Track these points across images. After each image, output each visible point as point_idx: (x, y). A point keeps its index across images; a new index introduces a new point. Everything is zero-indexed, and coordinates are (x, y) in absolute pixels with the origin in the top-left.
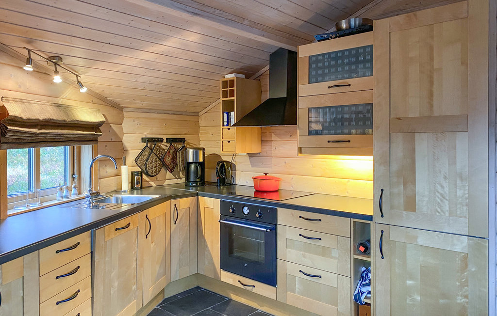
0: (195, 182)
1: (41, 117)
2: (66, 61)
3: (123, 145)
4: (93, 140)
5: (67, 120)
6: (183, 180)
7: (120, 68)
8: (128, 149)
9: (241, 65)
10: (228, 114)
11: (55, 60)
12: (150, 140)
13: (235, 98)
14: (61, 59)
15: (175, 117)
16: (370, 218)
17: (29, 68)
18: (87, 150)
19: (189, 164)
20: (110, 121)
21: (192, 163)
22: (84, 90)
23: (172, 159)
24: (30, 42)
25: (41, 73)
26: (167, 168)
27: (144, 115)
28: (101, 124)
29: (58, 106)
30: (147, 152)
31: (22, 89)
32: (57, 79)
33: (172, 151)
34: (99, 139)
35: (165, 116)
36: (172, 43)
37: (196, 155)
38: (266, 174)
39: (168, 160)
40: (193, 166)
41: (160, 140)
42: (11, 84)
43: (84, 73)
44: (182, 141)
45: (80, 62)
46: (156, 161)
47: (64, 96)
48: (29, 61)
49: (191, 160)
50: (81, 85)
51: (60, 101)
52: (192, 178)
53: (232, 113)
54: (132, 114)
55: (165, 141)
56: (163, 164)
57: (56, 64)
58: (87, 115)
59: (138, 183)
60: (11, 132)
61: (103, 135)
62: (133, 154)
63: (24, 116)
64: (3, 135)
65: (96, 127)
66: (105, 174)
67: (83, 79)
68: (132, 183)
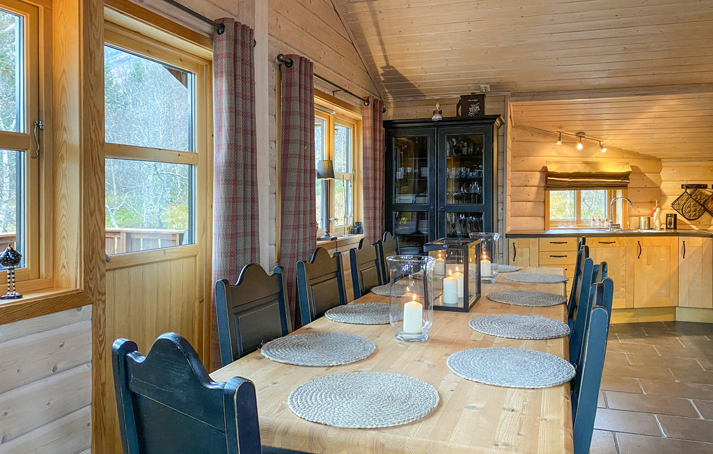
1: (572, 171)
2: (588, 133)
3: (660, 191)
4: (624, 186)
5: (594, 172)
7: (630, 132)
8: (667, 194)
11: (580, 135)
12: (688, 187)
14: (584, 133)
18: (619, 193)
20: (642, 169)
22: (604, 150)
24: (560, 128)
25: (569, 144)
28: (628, 173)
29: (587, 163)
30: (685, 198)
31: (560, 155)
32: (580, 147)
34: (629, 185)
36: (658, 109)
39: (711, 206)
41: (705, 187)
42: (553, 153)
43: (604, 139)
45: (605, 133)
46: (695, 206)
47: (595, 155)
48: (560, 139)
50: (602, 147)
51: (590, 160)
55: (709, 186)
56: (706, 210)
57: (580, 137)
59: (670, 224)
60: (551, 181)
61: (632, 182)
62: (671, 199)
63: (559, 171)
64: (546, 182)
65: (625, 176)
66: (637, 213)
67: (604, 142)
68: (666, 224)
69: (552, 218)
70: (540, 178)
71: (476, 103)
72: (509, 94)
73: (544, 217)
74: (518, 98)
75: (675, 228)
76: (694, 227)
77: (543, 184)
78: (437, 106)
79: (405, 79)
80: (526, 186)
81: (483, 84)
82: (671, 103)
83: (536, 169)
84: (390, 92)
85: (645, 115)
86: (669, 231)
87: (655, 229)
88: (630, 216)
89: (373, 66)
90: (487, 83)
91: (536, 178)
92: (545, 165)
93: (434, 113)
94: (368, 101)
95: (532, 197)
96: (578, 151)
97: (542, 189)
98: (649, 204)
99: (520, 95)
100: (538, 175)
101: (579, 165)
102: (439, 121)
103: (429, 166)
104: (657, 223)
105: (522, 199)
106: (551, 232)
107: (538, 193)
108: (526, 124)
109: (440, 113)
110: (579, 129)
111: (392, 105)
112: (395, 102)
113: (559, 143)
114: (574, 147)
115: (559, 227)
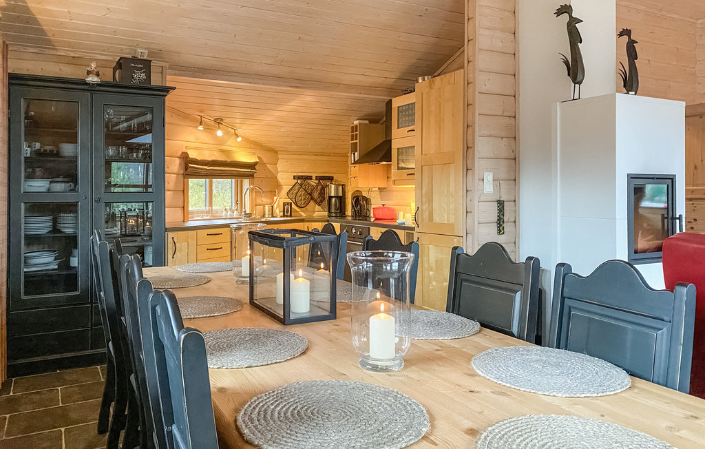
0: (335, 213)
1: (210, 159)
2: (226, 120)
3: (277, 181)
4: (251, 176)
5: (229, 160)
6: (326, 214)
7: (264, 123)
8: (282, 184)
9: (363, 113)
10: (354, 154)
11: (219, 121)
12: (299, 177)
13: (358, 141)
14: (222, 120)
15: (324, 158)
16: (413, 229)
17: (201, 128)
18: (246, 183)
19: (330, 198)
20: (265, 160)
21: (333, 197)
22: (239, 139)
23: (319, 194)
24: (201, 112)
25: (209, 129)
26: (315, 201)
27: (295, 157)
28: (256, 163)
29: (222, 151)
30: (297, 187)
31: (199, 141)
32: (219, 133)
33: (319, 187)
34: (255, 175)
35: (314, 157)
36: (295, 103)
37: (337, 190)
38: (383, 205)
39: (316, 195)
40: (334, 200)
41: (311, 178)
42: (191, 138)
43: (240, 128)
44: (331, 179)
45: (238, 121)
46: (304, 195)
47: (227, 144)
48: (201, 124)
49: (333, 195)
50: (237, 136)
51: (224, 148)
52: (333, 210)
53: (356, 153)
54: (286, 157)
55: (314, 178)
56: (312, 198)
57: (219, 123)
58: (244, 157)
59: (287, 211)
60: (191, 168)
61: (258, 172)
62: (286, 189)
63: (199, 158)
64: (186, 169)
65: (252, 166)
66: (261, 202)
67: (239, 131)
68: (284, 212)
69: (190, 209)
70: (180, 164)
71: (140, 69)
73: (183, 207)
74: (177, 72)
75: (291, 216)
76: (303, 214)
77: (182, 172)
78: (93, 65)
81: (140, 48)
82: (309, 98)
83: (176, 155)
85: (282, 108)
86: (286, 219)
87: (276, 217)
88: (256, 205)
90: (146, 49)
92: (185, 151)
93: (89, 73)
98: (269, 193)
101: (215, 153)
102: (98, 85)
103: (79, 141)
104: (277, 211)
106: (190, 224)
109: (98, 75)
110: (218, 115)
115: (195, 218)
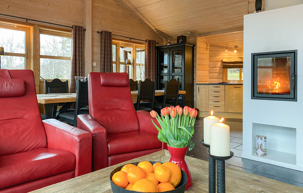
72: (197, 34)
78: (169, 41)
79: (164, 33)
80: (215, 67)
84: (163, 37)
89: (152, 30)
91: (219, 64)
93: (168, 43)
94: (147, 41)
95: (217, 71)
96: (235, 53)
97: (222, 68)
99: (201, 35)
100: (220, 63)
105: (213, 72)
107: (220, 70)
108: (214, 44)
111: (165, 41)
112: (166, 40)
113: (227, 51)
114: (234, 52)
